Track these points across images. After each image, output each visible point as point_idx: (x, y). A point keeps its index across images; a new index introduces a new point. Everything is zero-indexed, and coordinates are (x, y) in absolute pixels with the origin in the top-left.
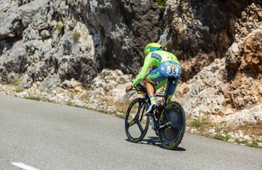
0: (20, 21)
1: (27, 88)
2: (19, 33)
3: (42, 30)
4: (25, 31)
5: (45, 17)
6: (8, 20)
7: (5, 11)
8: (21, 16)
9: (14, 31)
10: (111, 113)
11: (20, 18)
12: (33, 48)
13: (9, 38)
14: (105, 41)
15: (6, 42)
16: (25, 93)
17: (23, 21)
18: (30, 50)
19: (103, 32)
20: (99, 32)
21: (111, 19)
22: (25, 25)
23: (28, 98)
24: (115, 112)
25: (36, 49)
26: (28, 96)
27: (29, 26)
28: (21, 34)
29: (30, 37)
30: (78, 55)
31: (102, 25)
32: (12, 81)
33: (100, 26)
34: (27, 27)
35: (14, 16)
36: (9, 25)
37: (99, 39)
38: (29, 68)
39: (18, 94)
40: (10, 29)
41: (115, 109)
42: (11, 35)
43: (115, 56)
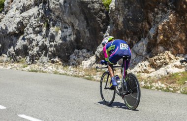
1: (30, 64)
2: (22, 30)
3: (36, 27)
4: (26, 29)
5: (37, 19)
6: (14, 23)
7: (12, 18)
8: (23, 20)
12: (31, 39)
13: (16, 34)
15: (15, 36)
17: (24, 23)
19: (73, 26)
20: (71, 26)
21: (77, 18)
22: (25, 25)
24: (84, 76)
25: (33, 40)
26: (30, 70)
27: (28, 25)
28: (23, 31)
29: (29, 33)
30: (59, 42)
31: (72, 22)
32: (20, 60)
33: (71, 22)
34: (27, 26)
35: (18, 20)
37: (71, 30)
41: (84, 74)
43: (81, 40)
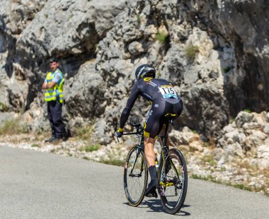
0: (92, 26)
9: (82, 43)
10: (257, 190)
11: (91, 21)
14: (244, 60)
16: (101, 152)
18: (111, 78)
23: (107, 163)
36: (72, 32)
38: (109, 109)
39: (90, 155)
40: (74, 40)
42: (76, 51)
